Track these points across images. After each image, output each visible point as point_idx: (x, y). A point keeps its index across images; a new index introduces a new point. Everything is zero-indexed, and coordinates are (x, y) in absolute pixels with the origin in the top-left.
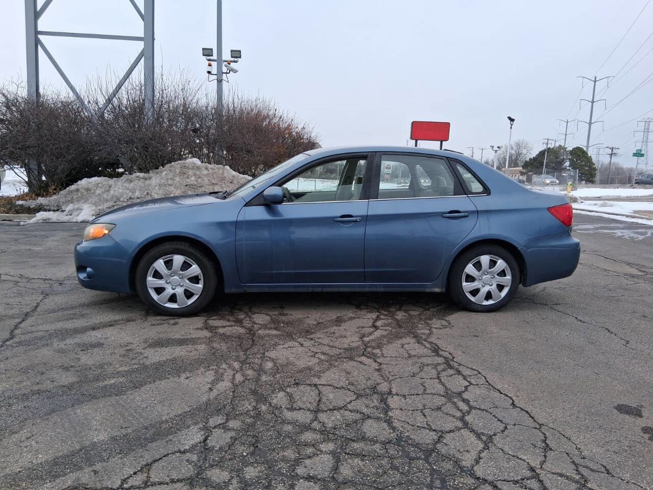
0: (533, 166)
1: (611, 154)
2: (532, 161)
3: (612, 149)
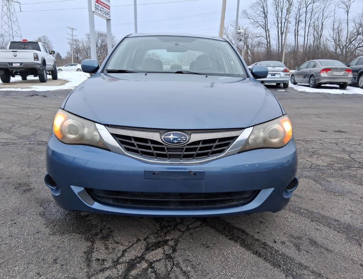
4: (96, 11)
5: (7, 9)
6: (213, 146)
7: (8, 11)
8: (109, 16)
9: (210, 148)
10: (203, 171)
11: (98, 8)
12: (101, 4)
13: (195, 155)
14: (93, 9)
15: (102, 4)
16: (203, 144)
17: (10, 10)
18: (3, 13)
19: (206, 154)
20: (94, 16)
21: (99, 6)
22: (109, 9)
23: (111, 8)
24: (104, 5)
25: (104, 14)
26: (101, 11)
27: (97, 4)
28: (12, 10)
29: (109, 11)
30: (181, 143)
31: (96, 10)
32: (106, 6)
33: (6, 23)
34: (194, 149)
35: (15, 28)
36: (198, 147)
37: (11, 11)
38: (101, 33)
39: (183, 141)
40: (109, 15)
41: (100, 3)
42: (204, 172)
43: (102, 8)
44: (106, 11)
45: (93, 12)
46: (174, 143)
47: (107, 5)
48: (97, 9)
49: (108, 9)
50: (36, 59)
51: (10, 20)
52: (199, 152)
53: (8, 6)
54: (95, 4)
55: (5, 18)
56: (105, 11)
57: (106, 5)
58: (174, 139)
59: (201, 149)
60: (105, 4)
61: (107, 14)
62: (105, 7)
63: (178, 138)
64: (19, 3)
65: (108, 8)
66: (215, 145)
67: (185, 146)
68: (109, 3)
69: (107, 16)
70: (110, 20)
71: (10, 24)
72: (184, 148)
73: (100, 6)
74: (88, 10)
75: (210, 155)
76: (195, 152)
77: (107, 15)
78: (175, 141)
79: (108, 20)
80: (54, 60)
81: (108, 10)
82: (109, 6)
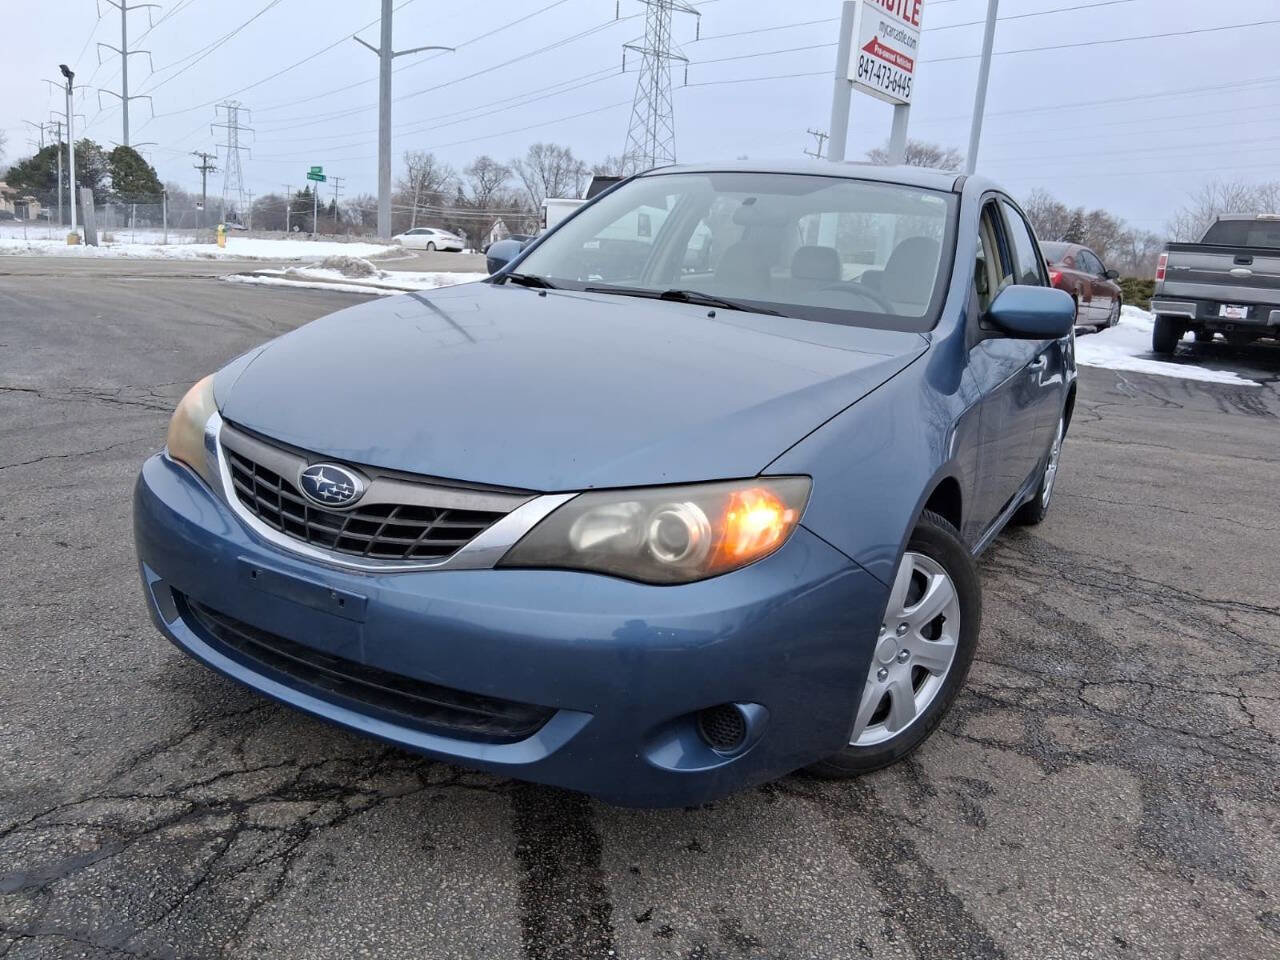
0: (33, 181)
1: (205, 168)
2: (28, 170)
3: (205, 157)
4: (862, 80)
5: (652, 78)
6: (425, 528)
7: (654, 84)
8: (906, 92)
9: (414, 532)
10: (364, 597)
11: (869, 70)
12: (881, 57)
13: (370, 545)
14: (852, 74)
15: (887, 55)
16: (397, 516)
17: (657, 83)
18: (640, 92)
19: (400, 551)
20: (850, 95)
21: (872, 62)
22: (910, 71)
23: (916, 66)
24: (893, 58)
25: (887, 87)
26: (879, 77)
27: (867, 55)
28: (663, 83)
29: (909, 75)
30: (336, 500)
31: (860, 76)
32: (899, 60)
33: (643, 122)
34: (371, 528)
35: (663, 135)
36: (380, 524)
37: (660, 85)
38: (919, 148)
39: (343, 495)
40: (907, 89)
41: (880, 52)
42: (367, 601)
43: (885, 67)
44: (897, 78)
45: (851, 81)
46: (321, 497)
47: (906, 58)
48: (864, 74)
49: (905, 68)
50: (643, 232)
51: (652, 112)
52: (382, 539)
53: (655, 71)
54: (862, 57)
55: (642, 107)
56: (892, 79)
57: (901, 56)
58: (324, 486)
59: (391, 531)
60: (898, 54)
61: (899, 86)
62: (895, 63)
63: (332, 486)
64: (686, 60)
65: (908, 65)
66: (430, 526)
67: (349, 512)
68: (914, 48)
69: (900, 96)
70: (907, 105)
71: (651, 123)
72: (345, 518)
73: (878, 61)
74: (834, 77)
75: (412, 556)
76: (371, 537)
77: (897, 88)
78: (326, 494)
79: (902, 107)
80: (706, 236)
81: (906, 73)
82: (911, 62)
